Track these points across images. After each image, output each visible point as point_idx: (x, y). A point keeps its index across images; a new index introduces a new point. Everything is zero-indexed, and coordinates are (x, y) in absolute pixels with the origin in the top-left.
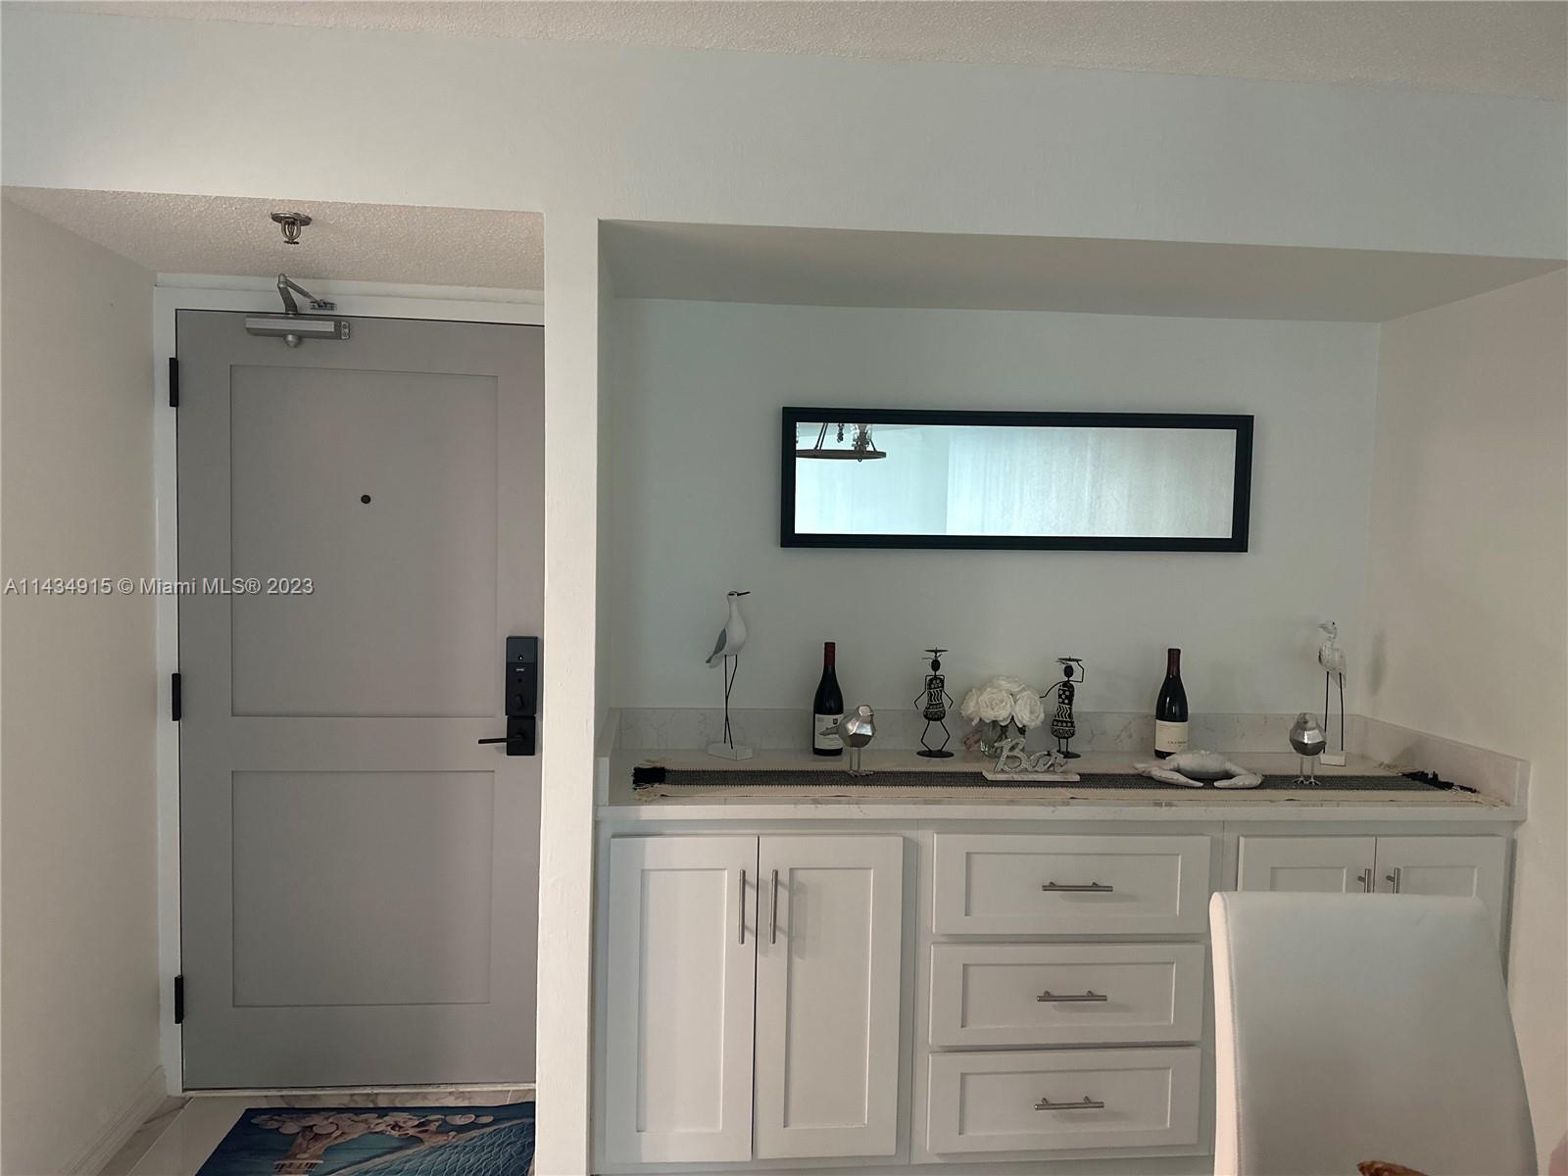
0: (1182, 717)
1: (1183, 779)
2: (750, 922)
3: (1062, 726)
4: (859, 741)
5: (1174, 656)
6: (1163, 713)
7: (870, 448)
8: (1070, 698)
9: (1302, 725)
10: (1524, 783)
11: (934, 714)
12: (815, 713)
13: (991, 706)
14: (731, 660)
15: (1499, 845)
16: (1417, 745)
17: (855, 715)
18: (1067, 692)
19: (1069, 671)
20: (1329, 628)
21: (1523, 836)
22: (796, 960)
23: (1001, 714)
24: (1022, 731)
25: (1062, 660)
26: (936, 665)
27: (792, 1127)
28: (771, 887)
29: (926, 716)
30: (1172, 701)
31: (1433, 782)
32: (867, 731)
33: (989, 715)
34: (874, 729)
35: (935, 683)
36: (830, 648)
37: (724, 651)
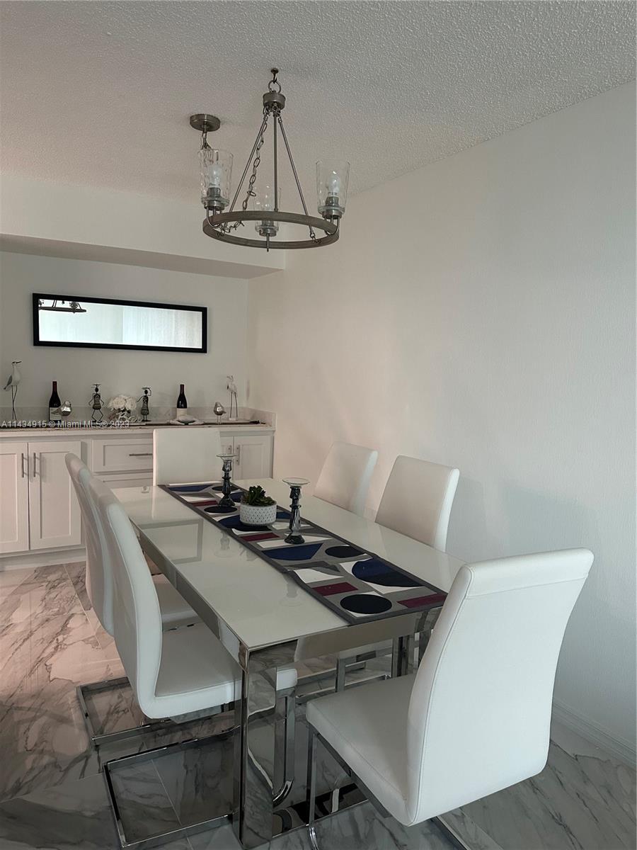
0: (185, 407)
1: (179, 423)
2: (26, 471)
3: (145, 411)
4: (66, 414)
5: (182, 387)
6: (179, 406)
7: (78, 308)
8: (147, 401)
9: (216, 406)
10: (275, 420)
11: (97, 407)
12: (50, 407)
13: (118, 404)
14: (14, 388)
15: (268, 438)
16: (255, 413)
17: (65, 405)
18: (146, 399)
19: (146, 392)
20: (231, 378)
21: (276, 435)
22: (43, 483)
23: (121, 406)
24: (129, 412)
25: (144, 388)
26: (97, 390)
27: (43, 537)
28: (33, 459)
29: (93, 408)
30: (182, 402)
31: (256, 423)
32: (68, 410)
33: (117, 407)
34: (71, 409)
35: (97, 397)
36: (55, 384)
37: (11, 384)
